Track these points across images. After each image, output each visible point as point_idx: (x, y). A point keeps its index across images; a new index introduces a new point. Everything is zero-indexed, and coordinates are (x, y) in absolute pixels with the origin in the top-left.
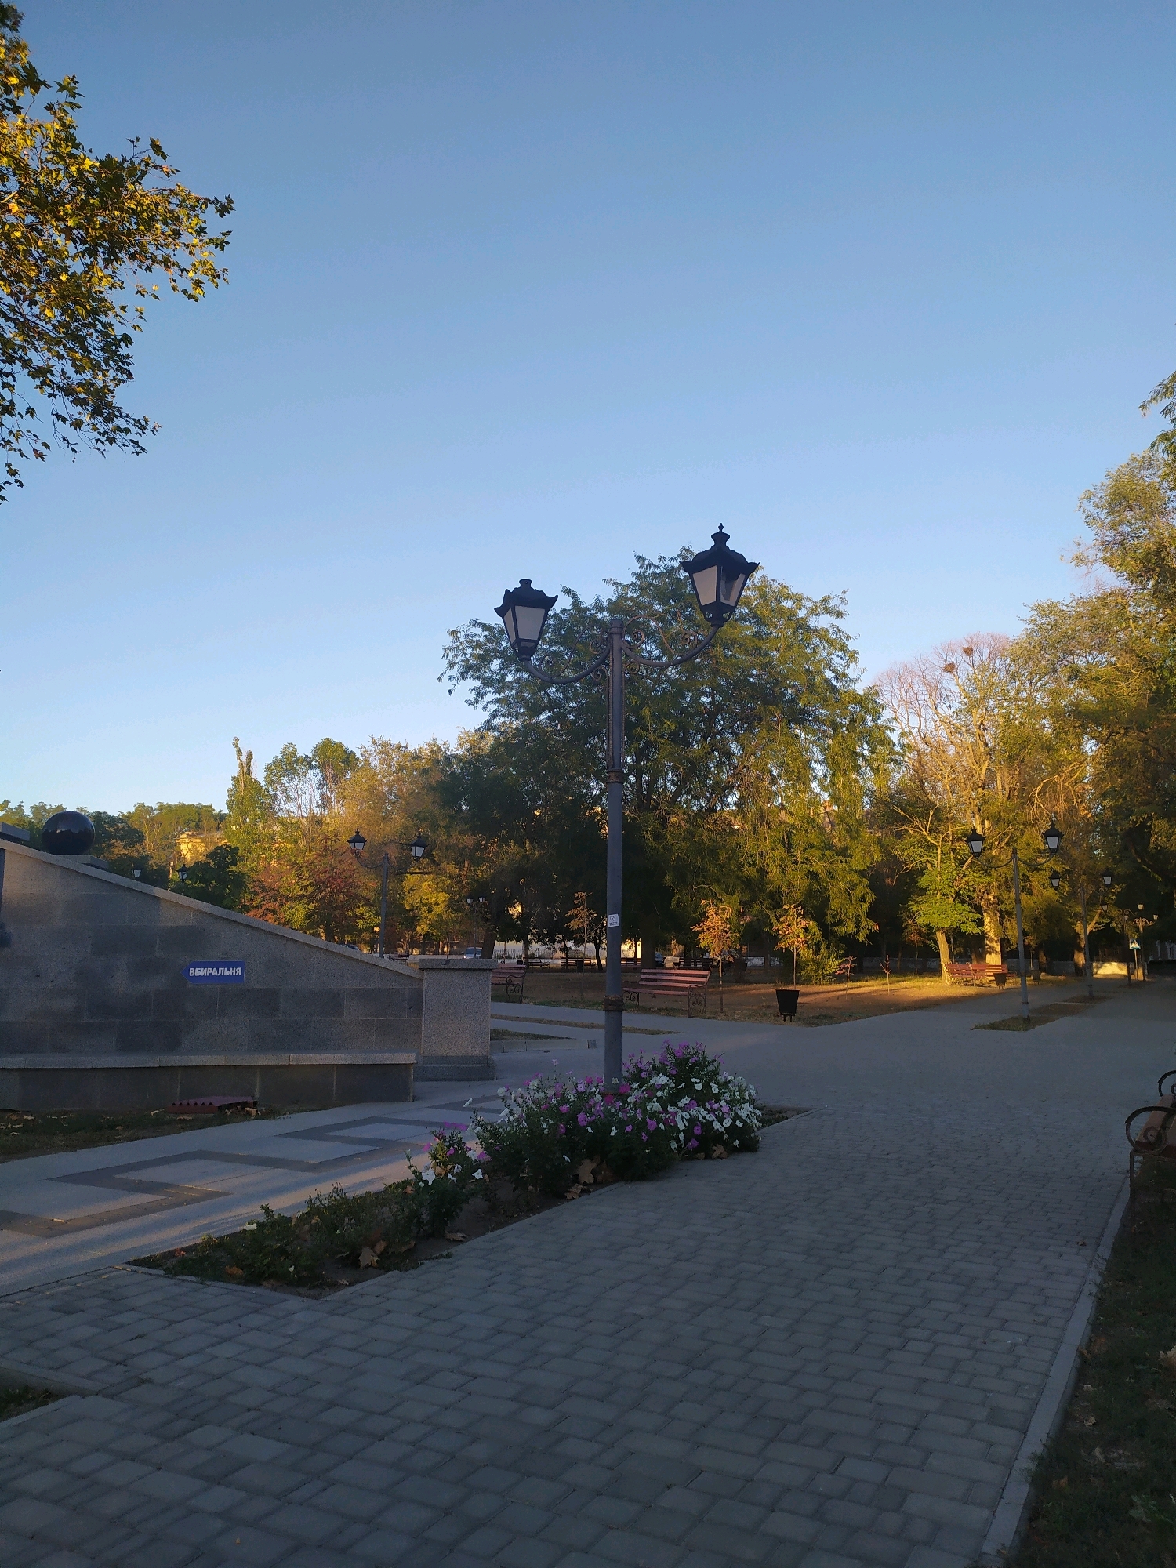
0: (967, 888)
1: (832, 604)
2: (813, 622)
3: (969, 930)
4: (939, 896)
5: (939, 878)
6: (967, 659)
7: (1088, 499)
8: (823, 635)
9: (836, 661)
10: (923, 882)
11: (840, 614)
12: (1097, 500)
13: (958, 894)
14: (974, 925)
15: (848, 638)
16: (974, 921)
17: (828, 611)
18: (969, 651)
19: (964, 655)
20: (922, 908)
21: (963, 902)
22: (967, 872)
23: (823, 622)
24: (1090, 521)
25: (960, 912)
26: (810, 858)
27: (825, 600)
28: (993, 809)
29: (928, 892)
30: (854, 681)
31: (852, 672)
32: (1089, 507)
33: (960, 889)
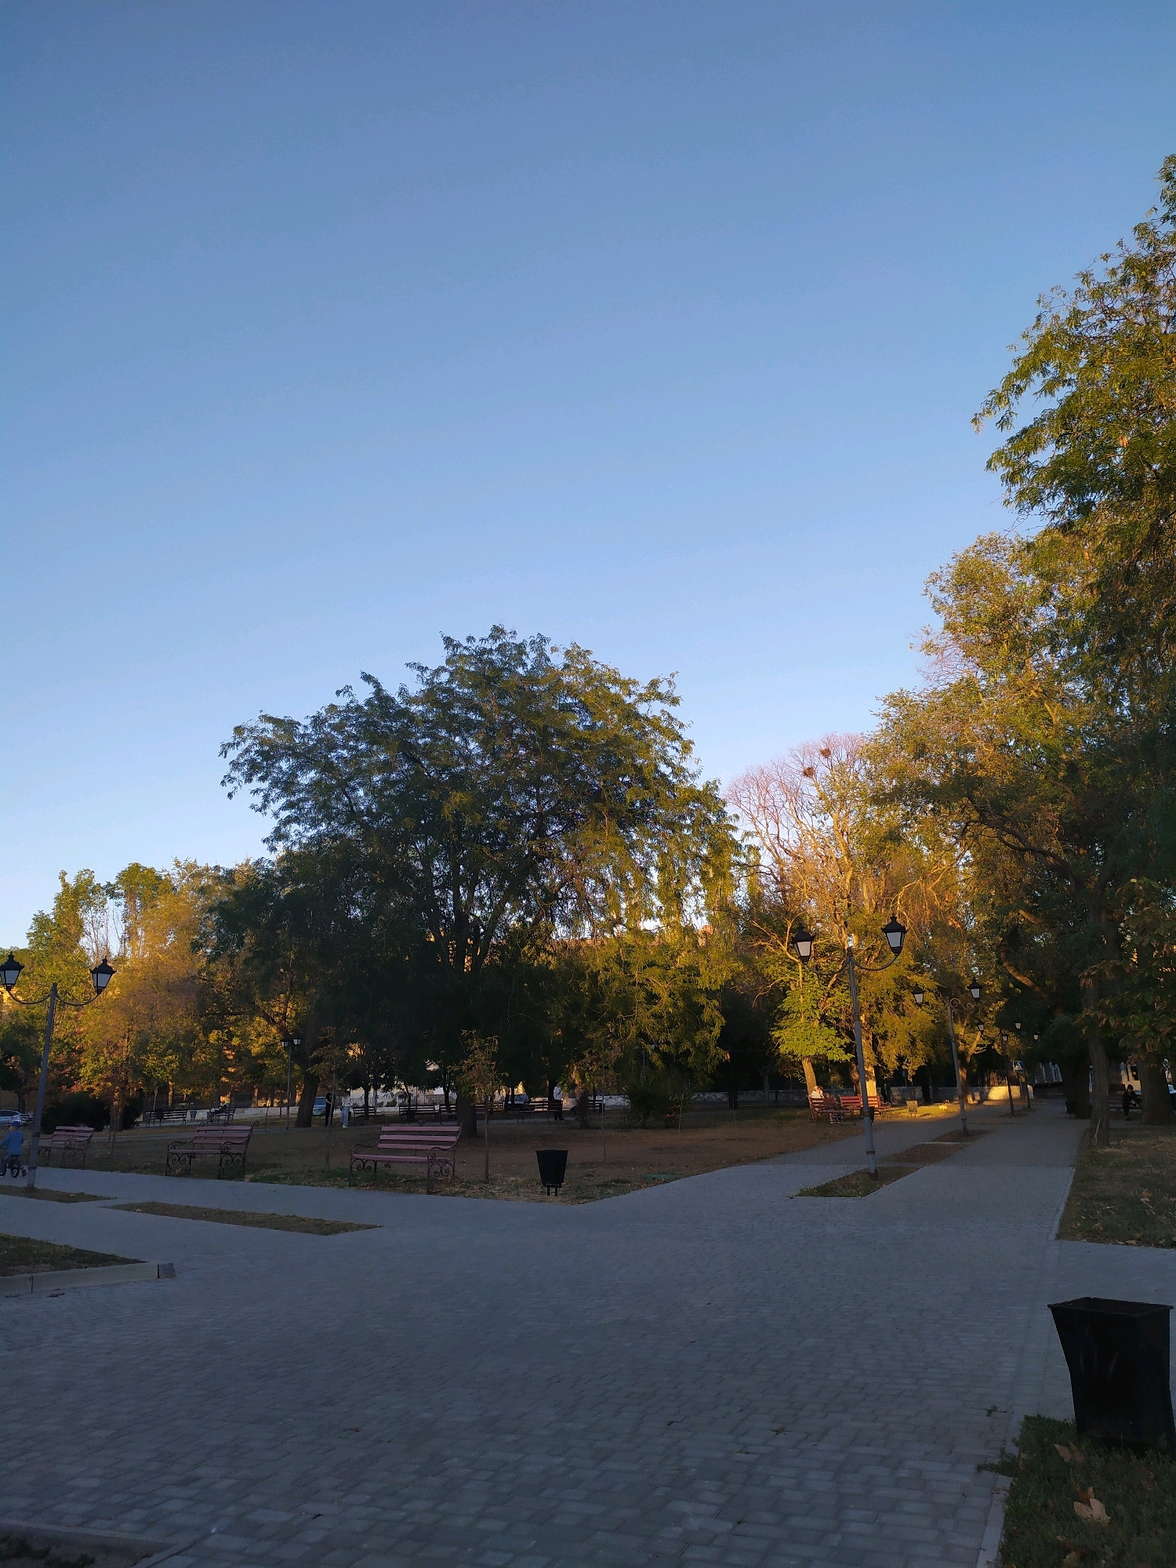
0: (833, 1009)
1: (663, 689)
2: (642, 709)
3: (836, 1058)
4: (802, 1020)
5: (801, 999)
6: (825, 761)
7: (934, 582)
8: (655, 723)
9: (671, 752)
10: (786, 1005)
11: (675, 701)
12: (944, 584)
13: (823, 1018)
14: (842, 1051)
15: (681, 726)
16: (841, 1047)
17: (660, 697)
18: (826, 753)
19: (822, 757)
20: (784, 1034)
21: (829, 1025)
22: (832, 992)
23: (652, 709)
24: (938, 606)
25: (826, 1037)
26: (651, 979)
27: (654, 684)
28: (859, 921)
29: (791, 1016)
30: (693, 776)
31: (689, 765)
32: (935, 590)
33: (826, 1011)
